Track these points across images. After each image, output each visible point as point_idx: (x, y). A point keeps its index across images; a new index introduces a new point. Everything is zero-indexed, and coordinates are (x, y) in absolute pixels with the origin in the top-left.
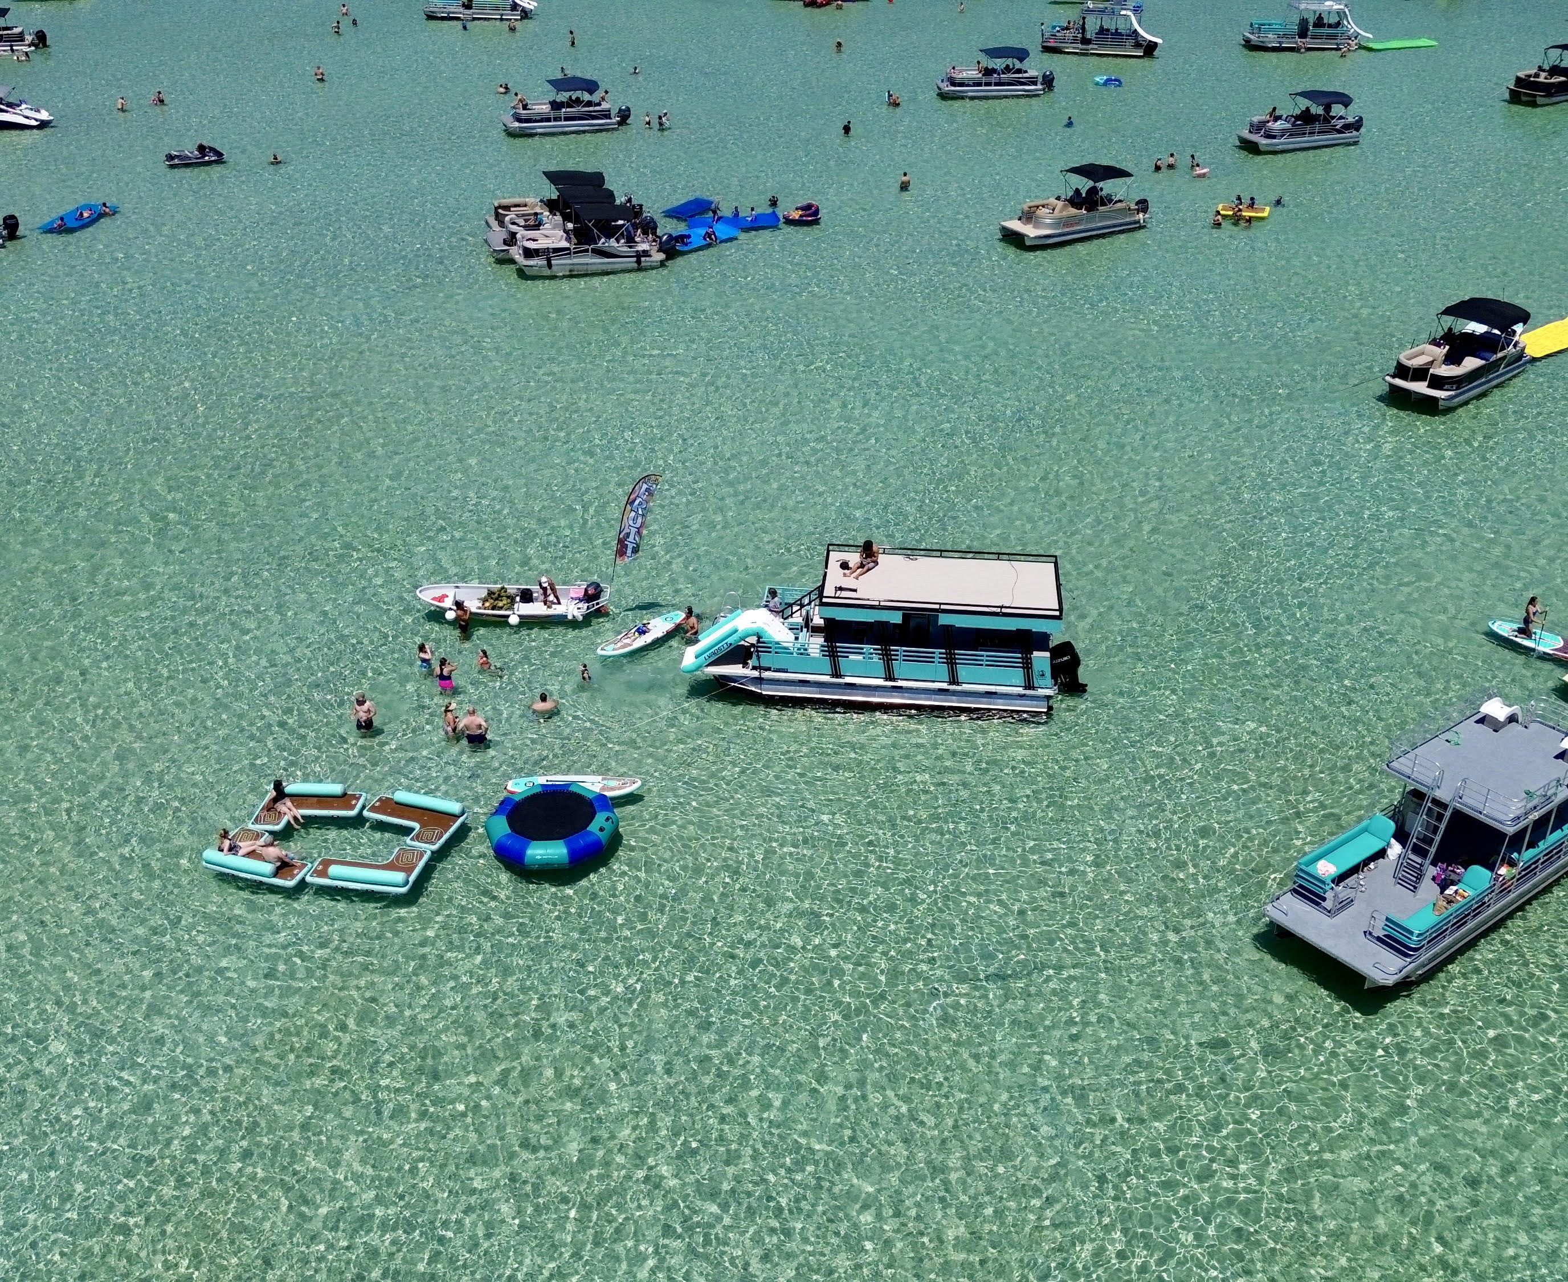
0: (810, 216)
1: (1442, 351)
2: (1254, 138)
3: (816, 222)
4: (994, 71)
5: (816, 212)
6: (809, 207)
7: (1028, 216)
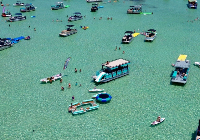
0: (29, 38)
1: (126, 37)
2: (70, 19)
3: (30, 39)
4: (17, 17)
5: (30, 38)
6: (28, 37)
7: (63, 33)
